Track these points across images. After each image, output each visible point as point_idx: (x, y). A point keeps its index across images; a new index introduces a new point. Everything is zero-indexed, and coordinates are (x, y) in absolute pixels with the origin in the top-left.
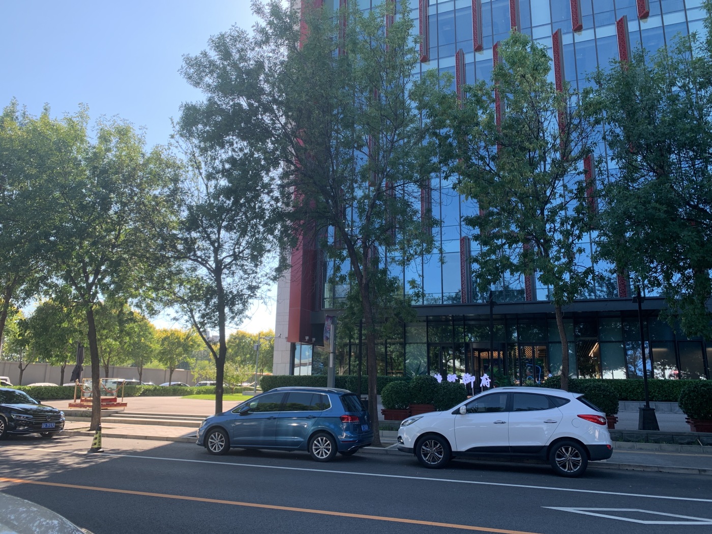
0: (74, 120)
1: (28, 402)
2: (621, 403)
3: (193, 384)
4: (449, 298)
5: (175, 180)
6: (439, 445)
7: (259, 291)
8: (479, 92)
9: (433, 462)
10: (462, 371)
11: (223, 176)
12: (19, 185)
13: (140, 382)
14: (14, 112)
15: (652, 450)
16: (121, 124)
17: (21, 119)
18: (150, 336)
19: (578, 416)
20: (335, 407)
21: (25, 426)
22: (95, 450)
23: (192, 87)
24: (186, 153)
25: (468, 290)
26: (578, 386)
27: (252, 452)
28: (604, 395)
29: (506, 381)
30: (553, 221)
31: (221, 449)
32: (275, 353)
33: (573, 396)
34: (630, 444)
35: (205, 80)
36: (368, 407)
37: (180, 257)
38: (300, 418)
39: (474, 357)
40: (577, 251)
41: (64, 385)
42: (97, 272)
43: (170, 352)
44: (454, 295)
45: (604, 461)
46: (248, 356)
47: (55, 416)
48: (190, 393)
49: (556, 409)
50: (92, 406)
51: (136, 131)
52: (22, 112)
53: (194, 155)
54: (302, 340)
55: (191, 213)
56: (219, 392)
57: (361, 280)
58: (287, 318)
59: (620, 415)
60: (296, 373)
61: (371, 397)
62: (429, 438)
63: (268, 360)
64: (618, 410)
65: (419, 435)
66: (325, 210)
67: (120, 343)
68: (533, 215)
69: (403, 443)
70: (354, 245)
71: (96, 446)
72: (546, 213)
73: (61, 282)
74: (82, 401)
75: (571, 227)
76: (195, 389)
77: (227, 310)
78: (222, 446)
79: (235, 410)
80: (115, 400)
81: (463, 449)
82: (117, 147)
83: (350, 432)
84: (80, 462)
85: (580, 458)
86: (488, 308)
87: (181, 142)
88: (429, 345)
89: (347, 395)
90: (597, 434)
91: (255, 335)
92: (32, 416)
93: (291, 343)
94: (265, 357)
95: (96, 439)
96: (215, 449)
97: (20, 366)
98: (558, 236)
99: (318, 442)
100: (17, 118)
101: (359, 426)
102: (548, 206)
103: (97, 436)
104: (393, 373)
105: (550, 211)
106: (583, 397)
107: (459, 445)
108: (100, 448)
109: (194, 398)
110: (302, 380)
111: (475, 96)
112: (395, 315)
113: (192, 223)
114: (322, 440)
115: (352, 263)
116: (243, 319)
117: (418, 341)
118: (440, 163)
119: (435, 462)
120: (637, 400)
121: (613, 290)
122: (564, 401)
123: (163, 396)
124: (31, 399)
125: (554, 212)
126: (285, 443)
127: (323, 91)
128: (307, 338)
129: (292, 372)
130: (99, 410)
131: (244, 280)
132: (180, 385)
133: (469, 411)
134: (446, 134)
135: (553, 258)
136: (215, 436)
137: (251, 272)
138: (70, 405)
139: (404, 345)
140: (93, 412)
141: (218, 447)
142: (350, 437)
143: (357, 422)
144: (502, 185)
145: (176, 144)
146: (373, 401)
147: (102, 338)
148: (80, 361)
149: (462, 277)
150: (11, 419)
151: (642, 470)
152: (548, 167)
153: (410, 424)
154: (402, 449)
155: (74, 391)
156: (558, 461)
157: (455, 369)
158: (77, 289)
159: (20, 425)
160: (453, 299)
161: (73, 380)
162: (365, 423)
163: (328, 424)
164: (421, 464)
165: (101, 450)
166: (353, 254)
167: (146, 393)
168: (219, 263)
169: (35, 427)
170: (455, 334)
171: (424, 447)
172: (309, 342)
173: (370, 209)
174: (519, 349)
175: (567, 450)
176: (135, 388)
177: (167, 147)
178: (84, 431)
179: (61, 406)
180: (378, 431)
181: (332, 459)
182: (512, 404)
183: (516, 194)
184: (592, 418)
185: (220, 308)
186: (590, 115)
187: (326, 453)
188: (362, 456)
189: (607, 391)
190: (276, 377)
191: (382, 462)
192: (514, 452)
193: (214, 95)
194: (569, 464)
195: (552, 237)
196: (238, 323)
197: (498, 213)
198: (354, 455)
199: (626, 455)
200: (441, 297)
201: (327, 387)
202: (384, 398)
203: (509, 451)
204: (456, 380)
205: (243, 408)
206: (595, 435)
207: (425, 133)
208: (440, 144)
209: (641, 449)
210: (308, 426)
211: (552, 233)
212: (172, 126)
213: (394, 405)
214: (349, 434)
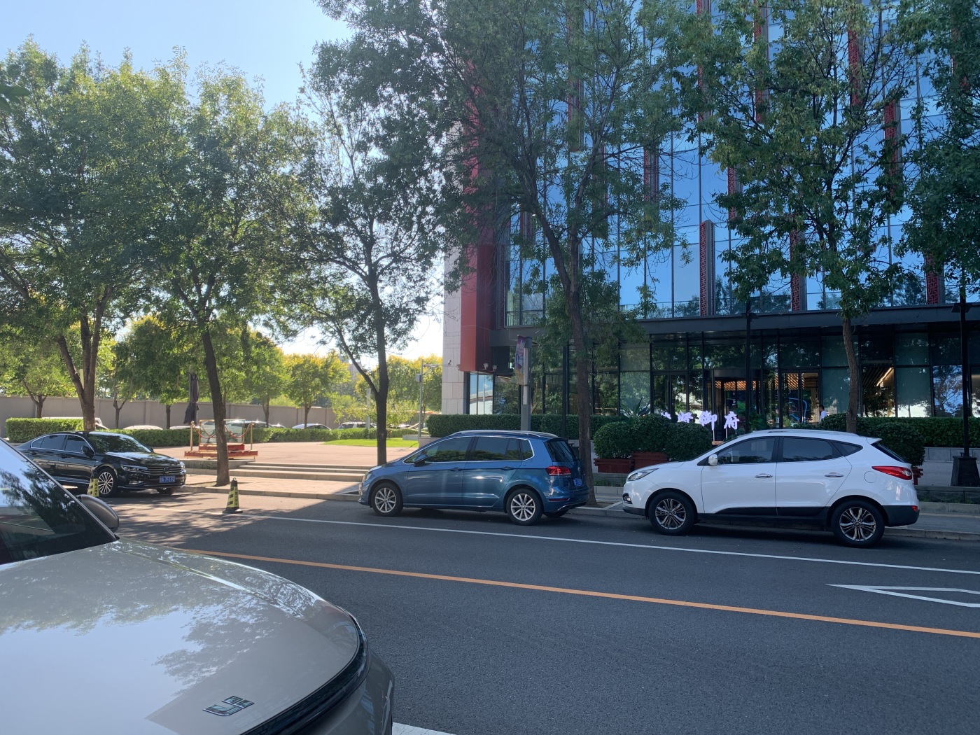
0: (168, 70)
1: (137, 450)
2: (926, 449)
3: (335, 426)
4: (679, 309)
5: (311, 152)
6: (679, 505)
7: (429, 304)
8: (742, 10)
9: (672, 527)
10: (696, 408)
11: (377, 144)
12: (103, 165)
13: (267, 424)
14: (86, 62)
15: (970, 513)
16: (230, 73)
17: (95, 71)
18: (277, 364)
19: (873, 468)
20: (539, 456)
21: (138, 480)
22: (232, 510)
23: (329, 18)
24: (322, 113)
25: (709, 297)
26: (868, 428)
27: (430, 512)
28: (904, 440)
29: (760, 421)
30: (845, 199)
31: (392, 508)
32: (444, 385)
33: (866, 442)
34: (938, 505)
35: (348, 8)
36: (580, 457)
37: (322, 259)
38: (489, 470)
39: (715, 388)
40: (880, 241)
41: (172, 428)
42: (211, 281)
43: (304, 384)
44: (686, 304)
45: (905, 527)
46: (406, 389)
47: (174, 468)
48: (333, 438)
49: (843, 458)
50: (217, 455)
51: (250, 84)
52: (97, 62)
53: (332, 116)
54: (479, 368)
55: (335, 199)
56: (382, 437)
57: (569, 287)
58: (458, 340)
59: (925, 467)
60: (473, 412)
61: (583, 443)
62: (662, 497)
63: (433, 392)
64: (923, 460)
65: (651, 492)
66: (518, 190)
67: (247, 373)
68: (818, 192)
69: (630, 502)
70: (557, 239)
71: (232, 506)
72: (834, 186)
73: (165, 296)
74: (201, 448)
75: (870, 206)
76: (339, 432)
77: (387, 331)
78: (392, 504)
79: (408, 460)
80: (242, 447)
81: (713, 510)
82: (228, 108)
83: (560, 488)
84: (218, 524)
85: (873, 523)
86: (745, 321)
87: (315, 98)
88: (653, 373)
89: (555, 440)
90: (898, 491)
91: (413, 361)
92: (146, 468)
93: (465, 373)
94: (428, 391)
95: (231, 496)
96: (384, 509)
97: (115, 404)
98: (850, 220)
99: (518, 500)
100: (90, 70)
101: (571, 480)
102: (837, 177)
103: (233, 492)
104: (600, 411)
105: (842, 185)
106: (879, 442)
107: (708, 505)
108: (238, 508)
109: (340, 444)
110: (480, 421)
111: (736, 15)
112: (614, 334)
113: (337, 213)
114: (523, 497)
115: (557, 264)
116: (408, 342)
117: (635, 368)
118: (682, 116)
119: (674, 526)
120: (947, 446)
121: (916, 294)
122: (854, 448)
123: (299, 441)
124: (140, 445)
125: (847, 185)
126: (476, 501)
127: (516, 18)
128: (486, 365)
129: (467, 409)
130: (226, 460)
131: (409, 289)
132: (318, 427)
133: (723, 461)
134: (692, 74)
135: (843, 251)
136: (383, 493)
137: (419, 279)
138: (188, 454)
139: (617, 374)
140: (219, 463)
141: (388, 507)
142: (560, 494)
143: (568, 474)
144: (773, 146)
145: (308, 101)
146: (585, 448)
147: (222, 368)
148: (195, 396)
149: (701, 279)
150: (120, 470)
151: (957, 538)
152: (840, 119)
153: (640, 478)
154: (628, 510)
155: (189, 435)
156: (843, 527)
157: (688, 407)
158: (187, 303)
159: (134, 479)
160: (686, 310)
161: (187, 421)
162: (577, 477)
163: (529, 477)
164: (655, 530)
165: (238, 510)
166: (556, 250)
167: (276, 438)
168: (374, 267)
169: (151, 480)
170: (689, 357)
171: (659, 508)
172: (489, 371)
173: (582, 187)
174: (780, 378)
175: (856, 513)
176: (262, 431)
177: (294, 105)
178: (209, 486)
179: (176, 454)
180: (592, 487)
181: (535, 522)
182: (780, 452)
183: (791, 160)
184: (892, 471)
185: (378, 326)
186: (909, 40)
187: (529, 514)
188: (573, 518)
189: (909, 434)
190: (447, 417)
191: (601, 526)
192: (782, 514)
193: (364, 31)
194: (859, 530)
195: (844, 221)
196: (401, 346)
197: (765, 189)
198: (563, 516)
199: (934, 519)
200: (671, 307)
201: (519, 429)
202: (597, 443)
203: (775, 514)
204: (691, 420)
205: (419, 456)
206: (897, 493)
207: (657, 73)
208: (683, 89)
209: (954, 511)
210: (505, 480)
211: (843, 216)
212: (301, 75)
213: (611, 455)
214: (558, 491)
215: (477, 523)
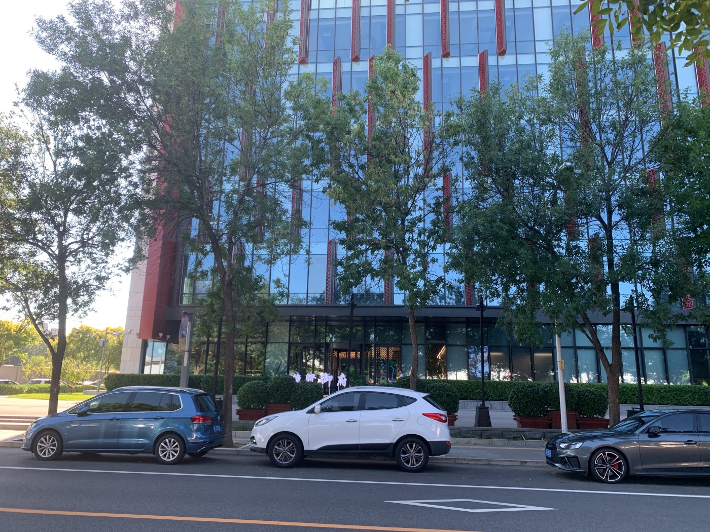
2: (461, 402)
3: (23, 382)
4: (313, 299)
5: (17, 152)
6: (291, 444)
7: (108, 282)
8: (353, 102)
9: (285, 461)
10: (320, 370)
11: (75, 154)
15: (485, 445)
19: (424, 414)
20: (187, 407)
24: (32, 124)
25: (332, 292)
27: (90, 455)
28: (447, 395)
29: (361, 381)
30: (412, 232)
31: (52, 453)
32: (123, 350)
33: (419, 396)
34: (466, 440)
35: (61, 47)
36: (222, 408)
37: (17, 239)
38: (147, 419)
39: (333, 357)
40: (431, 261)
44: (318, 296)
45: (443, 456)
46: (93, 352)
48: (20, 392)
49: (404, 407)
53: (41, 128)
54: (155, 337)
55: (33, 191)
56: (55, 391)
57: (224, 277)
58: (139, 313)
59: (459, 413)
60: (147, 371)
61: (226, 397)
62: (280, 438)
63: (115, 356)
64: (458, 409)
65: (272, 434)
66: (189, 201)
68: (395, 225)
69: (255, 443)
70: (218, 240)
72: (406, 223)
75: (428, 238)
76: (26, 387)
77: (69, 301)
78: (53, 450)
79: (72, 411)
81: (315, 447)
83: (203, 434)
85: (422, 454)
86: (350, 309)
87: (26, 112)
88: (290, 344)
89: (201, 395)
93: (143, 340)
94: (113, 354)
96: (44, 454)
98: (415, 246)
99: (166, 443)
101: (211, 427)
102: (409, 217)
104: (252, 373)
105: (410, 222)
106: (428, 396)
107: (311, 444)
109: (23, 397)
111: (348, 104)
112: (258, 314)
113: (34, 203)
114: (170, 441)
115: (216, 258)
116: (88, 312)
117: (280, 341)
118: (312, 165)
119: (287, 461)
121: (461, 299)
122: (412, 400)
125: (413, 223)
126: (129, 446)
127: (194, 78)
128: (161, 335)
129: (142, 370)
131: (92, 269)
132: (7, 382)
133: (323, 410)
134: (319, 138)
135: (410, 265)
136: (46, 439)
137: (101, 261)
139: (265, 344)
141: (49, 452)
142: (201, 438)
143: (209, 422)
144: (368, 193)
145: (20, 113)
146: (228, 401)
149: (327, 279)
151: (475, 463)
152: (411, 180)
153: (264, 424)
154: (253, 450)
156: (403, 457)
157: (314, 369)
160: (318, 300)
162: (217, 424)
163: (177, 425)
164: (273, 464)
166: (217, 249)
168: (63, 249)
170: (316, 334)
171: (276, 447)
172: (163, 340)
173: (238, 205)
174: (375, 350)
175: (411, 447)
177: (8, 116)
180: (231, 432)
181: (179, 462)
182: (364, 403)
183: (381, 204)
184: (434, 416)
185: (61, 299)
186: (450, 136)
187: (173, 455)
188: (212, 457)
189: (450, 391)
190: (123, 375)
191: (233, 463)
192: (363, 449)
193: (70, 65)
194: (412, 460)
195: (411, 246)
196: (82, 315)
197: (363, 220)
198: (204, 456)
199: (463, 450)
200: (306, 297)
201: (179, 386)
202: (239, 398)
203: (358, 449)
204: (314, 380)
205: (82, 408)
206: (437, 432)
207: (298, 134)
208: (313, 147)
209: (476, 444)
210: (156, 427)
211: (410, 243)
212: (17, 92)
213: (249, 405)
214: (199, 435)
215: (129, 464)
